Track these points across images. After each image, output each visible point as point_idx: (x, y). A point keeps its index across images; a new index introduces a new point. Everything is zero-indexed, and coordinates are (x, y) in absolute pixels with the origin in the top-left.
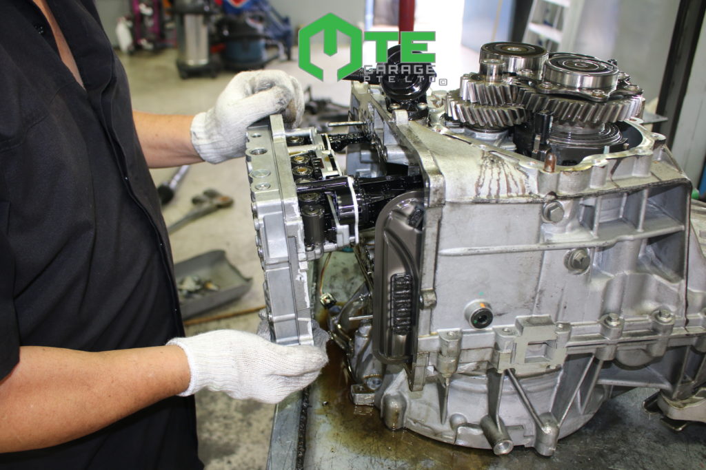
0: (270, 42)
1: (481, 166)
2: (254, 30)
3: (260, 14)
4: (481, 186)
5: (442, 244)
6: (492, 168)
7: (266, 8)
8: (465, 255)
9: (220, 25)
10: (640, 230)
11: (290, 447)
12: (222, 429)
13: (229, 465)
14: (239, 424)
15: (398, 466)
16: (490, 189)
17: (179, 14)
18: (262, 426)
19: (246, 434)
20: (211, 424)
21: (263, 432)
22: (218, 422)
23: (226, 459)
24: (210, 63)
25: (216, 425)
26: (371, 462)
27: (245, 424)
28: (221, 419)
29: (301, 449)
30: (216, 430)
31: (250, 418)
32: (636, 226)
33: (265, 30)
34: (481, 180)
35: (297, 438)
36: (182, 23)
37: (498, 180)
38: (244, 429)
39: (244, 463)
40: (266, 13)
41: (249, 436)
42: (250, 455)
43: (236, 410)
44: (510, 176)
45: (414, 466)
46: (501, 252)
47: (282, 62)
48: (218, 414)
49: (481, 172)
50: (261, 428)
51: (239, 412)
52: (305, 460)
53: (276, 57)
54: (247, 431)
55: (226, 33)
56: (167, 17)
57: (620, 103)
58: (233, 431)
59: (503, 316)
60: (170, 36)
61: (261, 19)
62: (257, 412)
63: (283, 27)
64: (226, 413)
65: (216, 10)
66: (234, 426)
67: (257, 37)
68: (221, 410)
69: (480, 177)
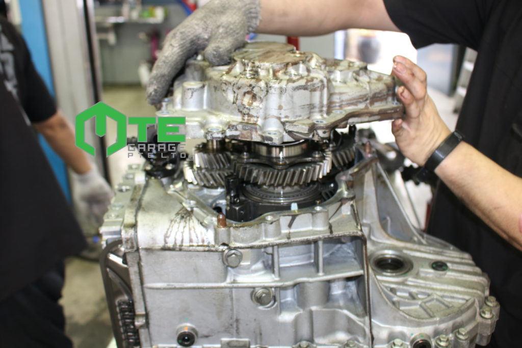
1: (172, 221)
4: (168, 237)
5: (146, 279)
6: (180, 222)
8: (164, 289)
10: (321, 274)
16: (176, 240)
32: (318, 271)
34: (169, 233)
37: (183, 233)
44: (193, 229)
46: (194, 288)
49: (170, 226)
57: (305, 168)
59: (210, 338)
69: (168, 229)
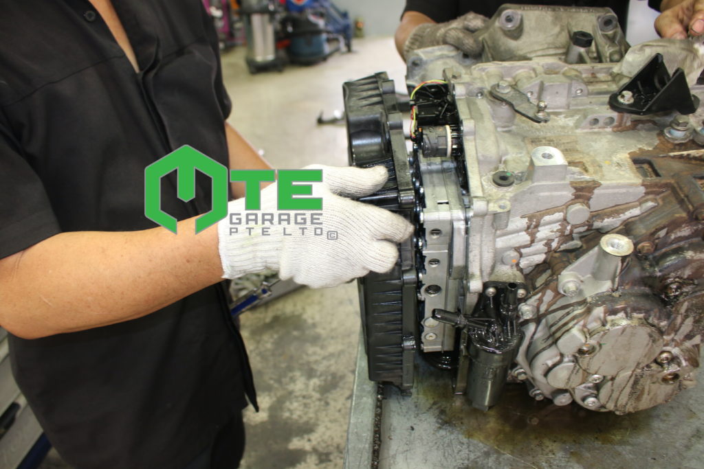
0: (331, 36)
2: (315, 25)
3: (322, 10)
7: (326, 4)
9: (284, 23)
11: (367, 440)
12: (301, 408)
13: (308, 443)
14: (317, 403)
15: (470, 460)
17: (246, 14)
18: (339, 406)
19: (324, 413)
20: (291, 403)
21: (339, 411)
22: (297, 401)
23: (306, 437)
24: (277, 58)
25: (295, 404)
26: (444, 456)
27: (323, 403)
28: (300, 399)
29: (376, 442)
30: (296, 409)
31: (327, 397)
33: (326, 25)
35: (373, 430)
36: (249, 22)
38: (322, 408)
39: (323, 441)
40: (326, 8)
41: (326, 415)
42: (328, 433)
43: (314, 390)
45: (487, 460)
47: (343, 53)
48: (298, 394)
50: (338, 407)
51: (317, 392)
52: (380, 453)
53: (337, 50)
54: (325, 410)
55: (290, 29)
56: (235, 17)
58: (311, 410)
60: (238, 35)
61: (321, 15)
62: (334, 391)
63: (342, 21)
64: (304, 393)
65: (280, 9)
66: (312, 405)
67: (318, 32)
68: (300, 390)
